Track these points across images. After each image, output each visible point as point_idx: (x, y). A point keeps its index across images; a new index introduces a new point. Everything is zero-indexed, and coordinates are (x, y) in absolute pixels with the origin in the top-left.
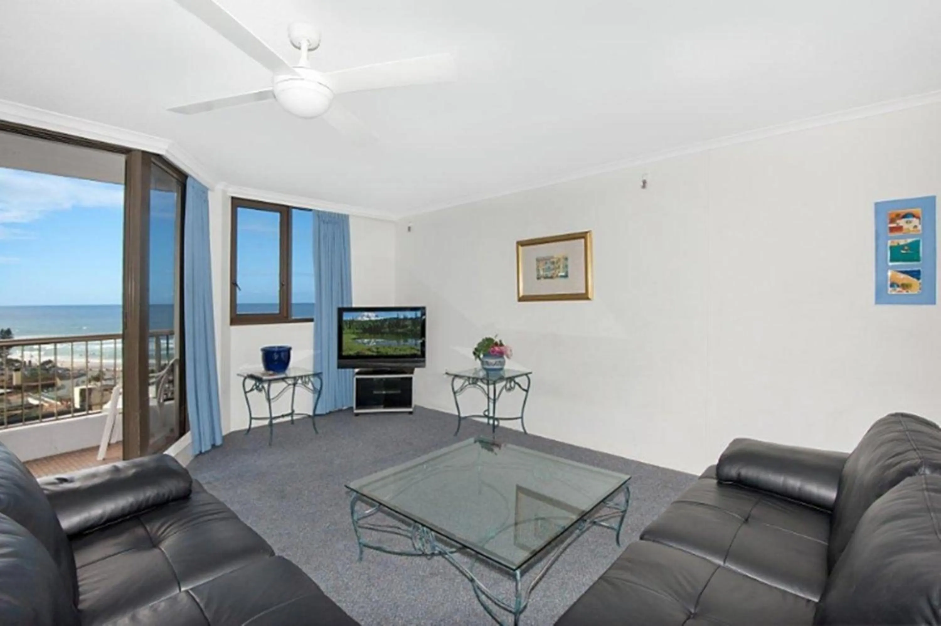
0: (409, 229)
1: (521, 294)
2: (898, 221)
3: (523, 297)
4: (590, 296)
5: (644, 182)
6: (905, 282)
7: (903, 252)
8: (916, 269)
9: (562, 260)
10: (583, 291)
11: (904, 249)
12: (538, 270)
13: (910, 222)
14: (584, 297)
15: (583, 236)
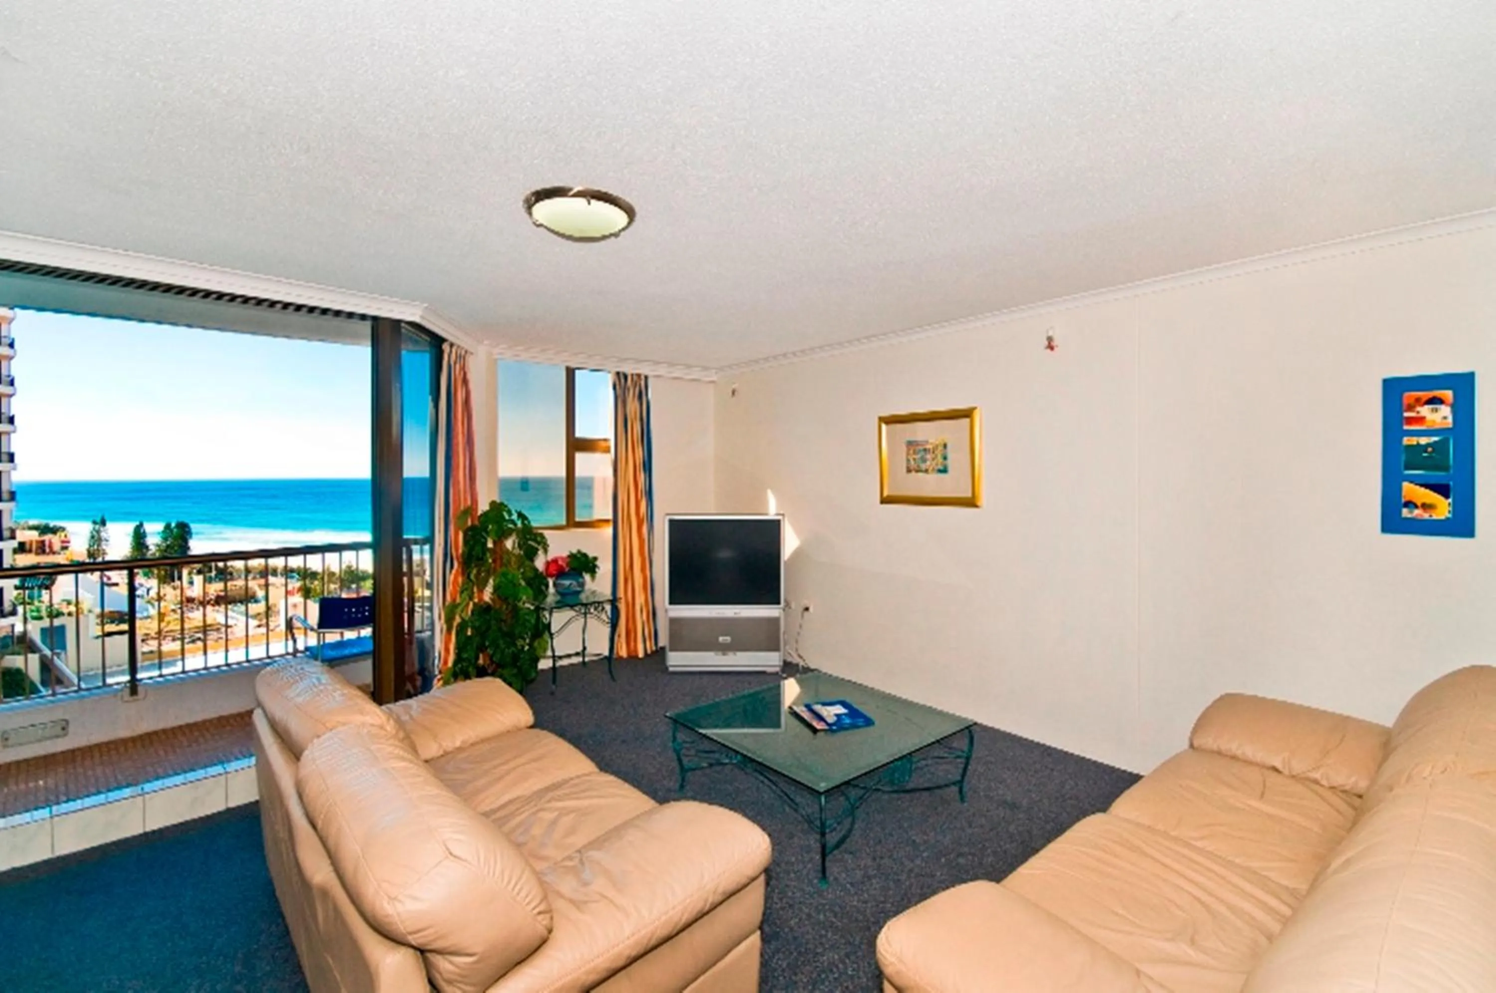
0: (733, 392)
1: (885, 494)
2: (1419, 409)
3: (888, 496)
4: (979, 504)
5: (1050, 339)
6: (1428, 501)
7: (1425, 455)
8: (1444, 482)
9: (941, 448)
10: (969, 495)
11: (1426, 452)
12: (908, 460)
13: (1436, 410)
14: (971, 503)
15: (967, 414)
